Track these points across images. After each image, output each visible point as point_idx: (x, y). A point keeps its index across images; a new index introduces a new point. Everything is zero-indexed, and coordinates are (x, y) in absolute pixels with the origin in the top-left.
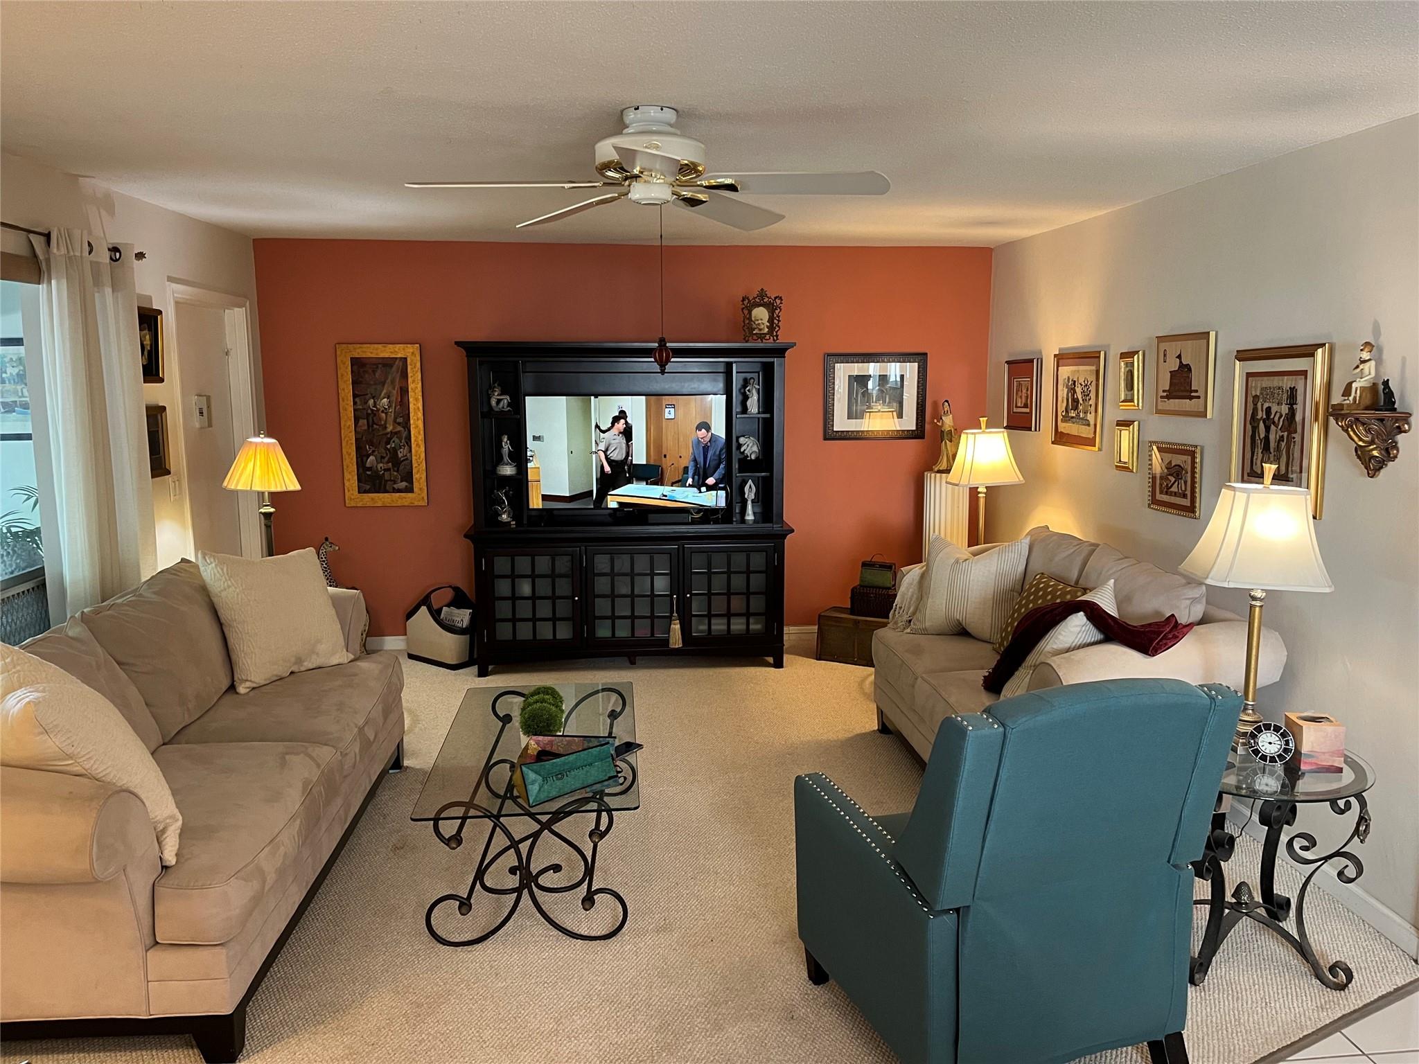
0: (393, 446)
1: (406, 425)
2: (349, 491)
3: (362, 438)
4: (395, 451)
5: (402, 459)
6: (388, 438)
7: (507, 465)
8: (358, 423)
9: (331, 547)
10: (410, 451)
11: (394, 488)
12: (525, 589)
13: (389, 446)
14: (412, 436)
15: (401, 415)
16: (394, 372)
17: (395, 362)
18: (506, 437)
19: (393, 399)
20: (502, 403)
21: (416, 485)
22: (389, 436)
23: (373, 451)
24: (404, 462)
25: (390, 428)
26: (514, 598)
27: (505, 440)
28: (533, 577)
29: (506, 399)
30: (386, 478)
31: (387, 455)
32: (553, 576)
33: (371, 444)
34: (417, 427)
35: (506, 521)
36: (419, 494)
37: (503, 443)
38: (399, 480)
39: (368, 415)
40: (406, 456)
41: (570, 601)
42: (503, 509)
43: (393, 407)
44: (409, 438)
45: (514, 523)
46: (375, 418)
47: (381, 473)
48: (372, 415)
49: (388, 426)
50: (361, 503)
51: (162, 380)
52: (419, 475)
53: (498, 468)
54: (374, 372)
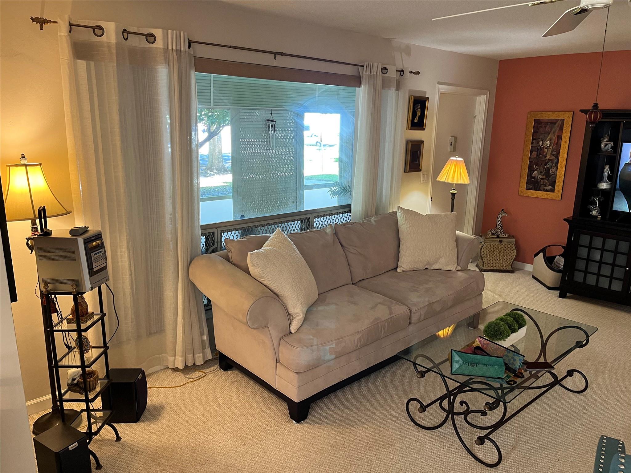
0: (548, 167)
1: (557, 156)
2: (521, 188)
3: (533, 161)
4: (548, 169)
5: (552, 174)
6: (546, 162)
7: (605, 182)
8: (532, 153)
9: (504, 214)
10: (557, 170)
11: (544, 189)
12: (597, 256)
13: (545, 167)
14: (559, 162)
15: (556, 150)
16: (556, 128)
17: (557, 122)
18: (608, 166)
19: (553, 141)
20: (607, 146)
21: (556, 188)
22: (547, 161)
23: (537, 169)
24: (552, 176)
25: (548, 157)
26: (588, 260)
27: (607, 168)
28: (603, 250)
29: (611, 144)
30: (541, 183)
31: (544, 171)
32: (616, 252)
33: (537, 165)
34: (563, 157)
35: (595, 215)
36: (557, 194)
37: (605, 170)
38: (548, 185)
39: (538, 149)
40: (554, 172)
41: (624, 269)
42: (594, 208)
43: (552, 146)
44: (557, 163)
45: (600, 217)
46: (541, 151)
47: (539, 180)
48: (540, 150)
49: (547, 156)
50: (526, 194)
51: (424, 129)
52: (559, 184)
53: (599, 184)
54: (545, 126)
